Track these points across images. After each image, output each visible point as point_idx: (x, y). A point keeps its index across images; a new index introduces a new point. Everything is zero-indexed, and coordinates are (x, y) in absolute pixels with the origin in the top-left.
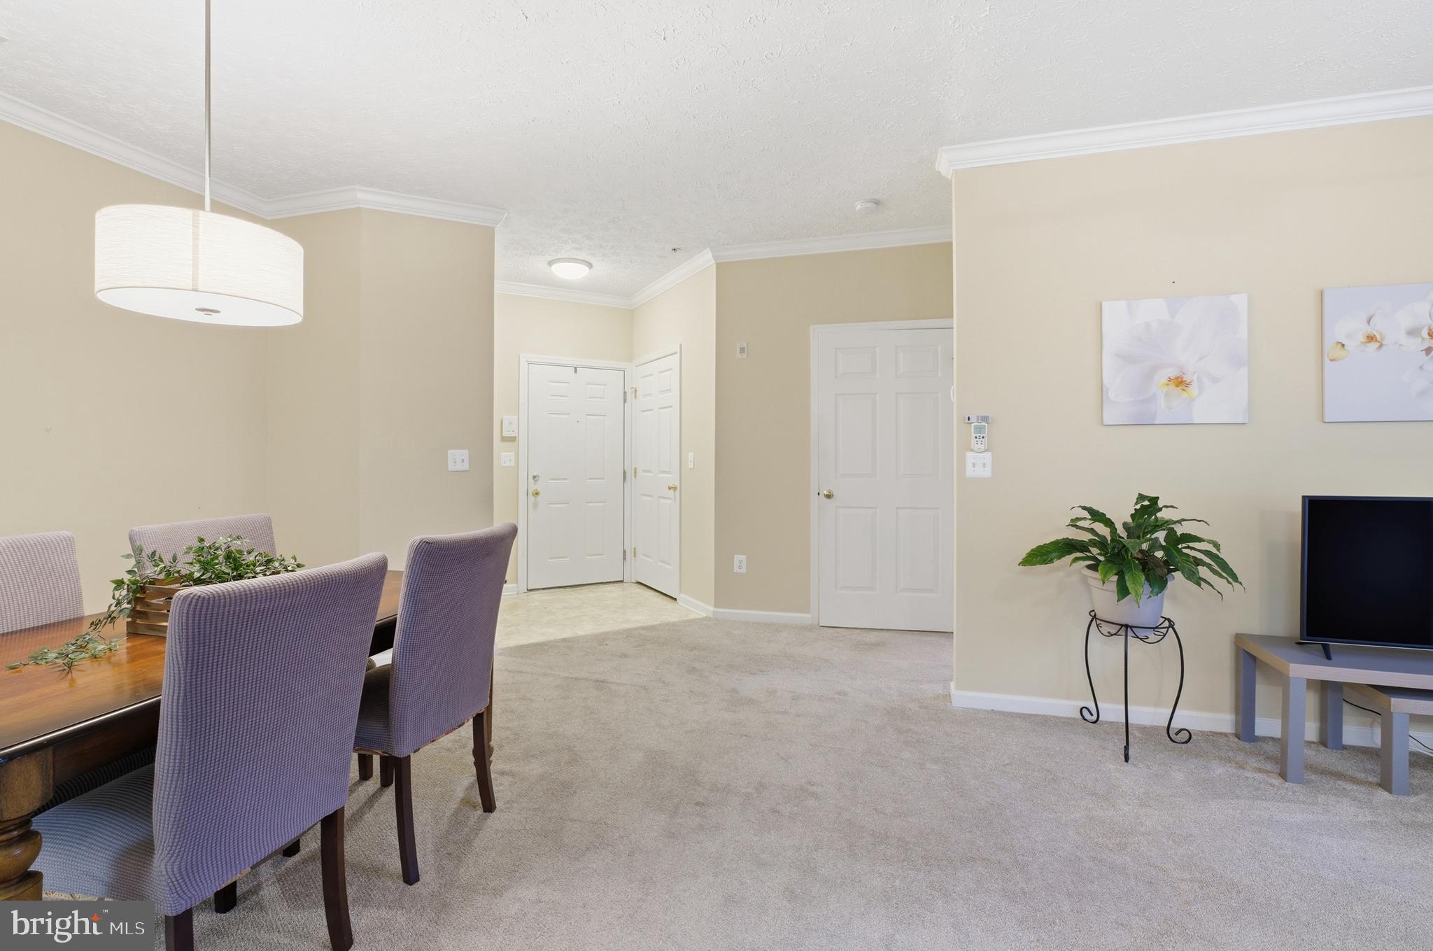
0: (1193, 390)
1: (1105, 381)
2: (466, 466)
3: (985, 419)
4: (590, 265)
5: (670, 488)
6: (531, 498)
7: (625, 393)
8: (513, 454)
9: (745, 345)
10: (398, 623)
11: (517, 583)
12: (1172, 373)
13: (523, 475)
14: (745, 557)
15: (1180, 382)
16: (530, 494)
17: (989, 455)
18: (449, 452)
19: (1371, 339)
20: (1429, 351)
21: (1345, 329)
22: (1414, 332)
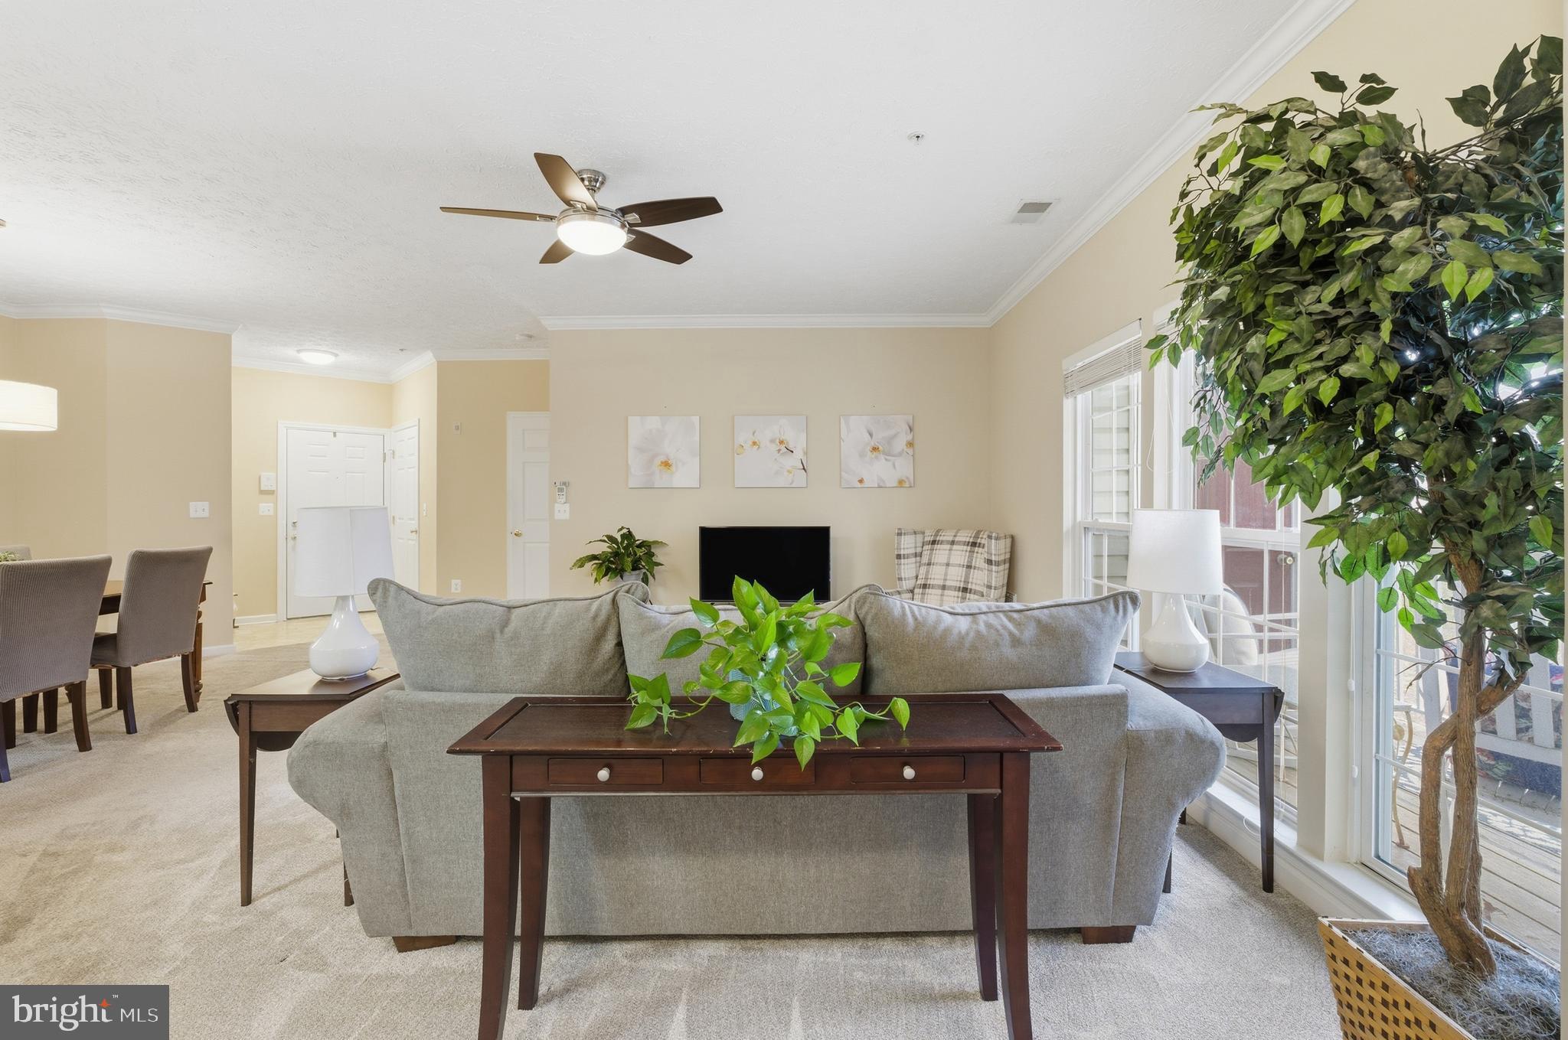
0: (673, 468)
1: (629, 462)
2: (206, 514)
3: (564, 484)
4: (336, 355)
5: (412, 532)
6: (291, 543)
7: (385, 454)
8: (272, 505)
9: (459, 424)
10: (122, 598)
11: (276, 613)
12: (662, 458)
13: (282, 523)
14: (459, 581)
15: (666, 464)
16: (289, 539)
17: (567, 505)
18: (190, 503)
19: (754, 443)
20: (779, 450)
21: (743, 437)
22: (772, 441)
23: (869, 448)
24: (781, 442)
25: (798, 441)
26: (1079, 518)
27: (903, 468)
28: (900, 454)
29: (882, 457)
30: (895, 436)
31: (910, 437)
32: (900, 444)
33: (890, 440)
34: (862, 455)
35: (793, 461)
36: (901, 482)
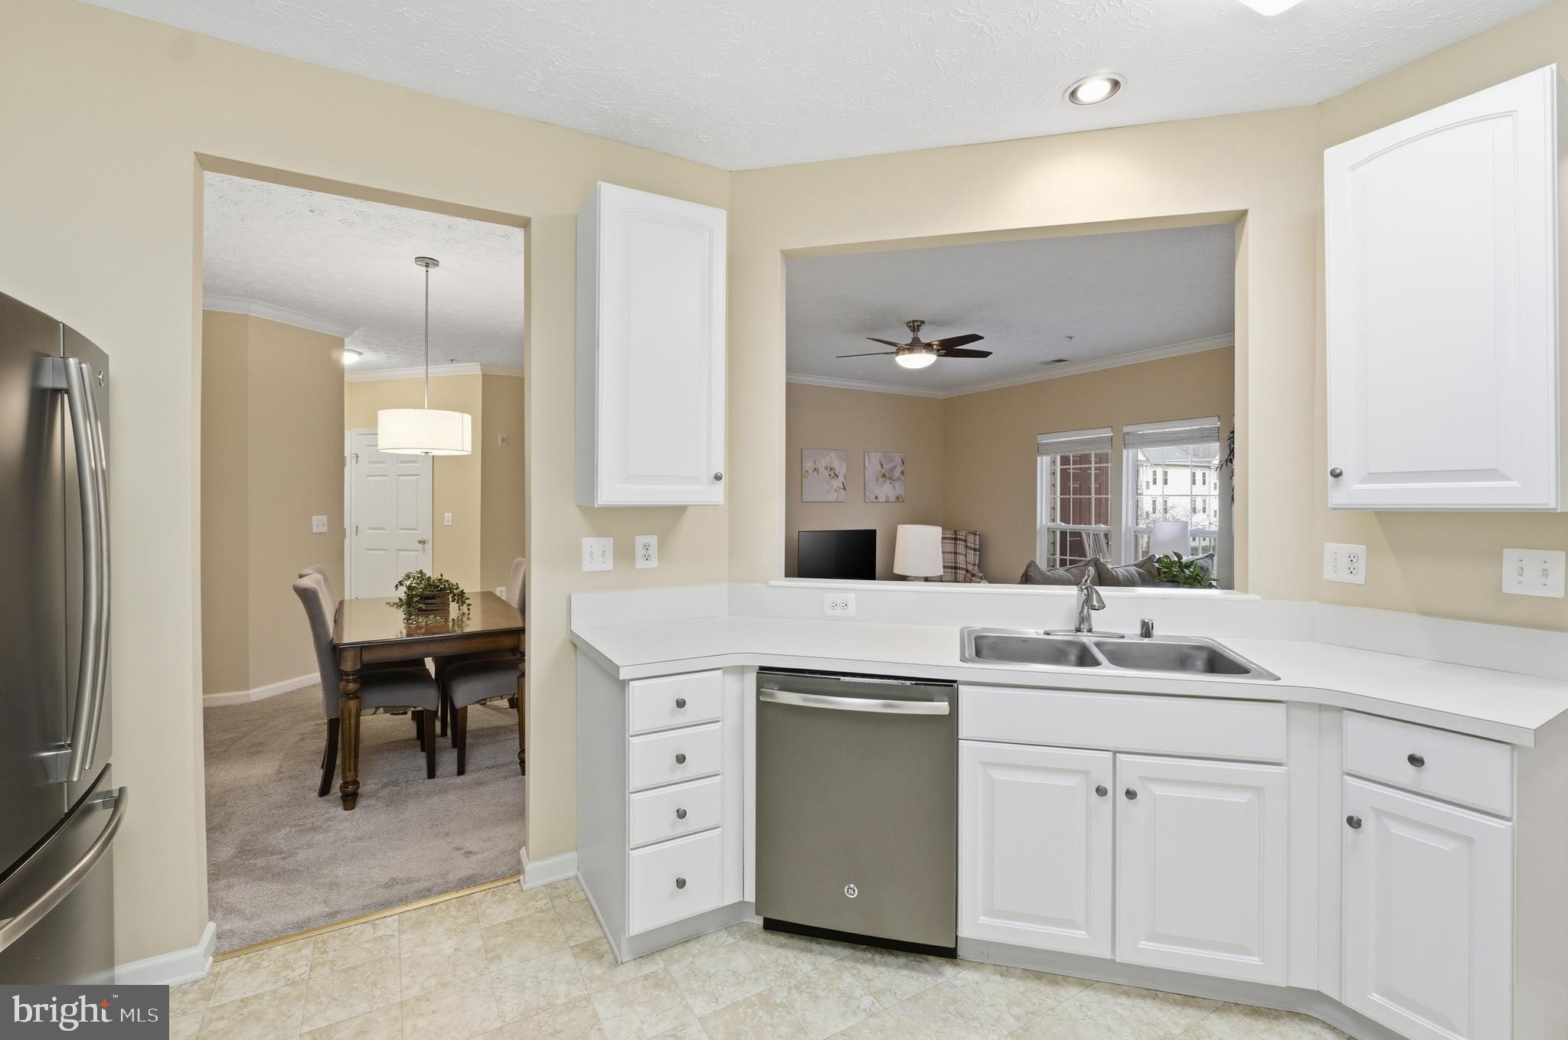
2: (325, 529)
4: (360, 354)
18: (313, 517)
19: (815, 470)
20: (830, 475)
21: (808, 465)
22: (826, 468)
23: (880, 476)
24: (831, 469)
25: (841, 469)
26: (1044, 523)
27: (899, 489)
28: (898, 479)
29: (888, 481)
30: (895, 467)
31: (902, 468)
32: (897, 473)
33: (892, 470)
34: (877, 479)
35: (837, 483)
36: (898, 498)
